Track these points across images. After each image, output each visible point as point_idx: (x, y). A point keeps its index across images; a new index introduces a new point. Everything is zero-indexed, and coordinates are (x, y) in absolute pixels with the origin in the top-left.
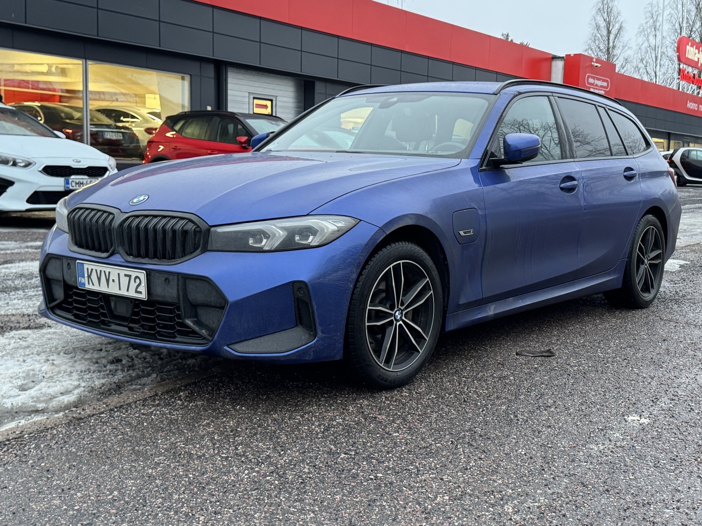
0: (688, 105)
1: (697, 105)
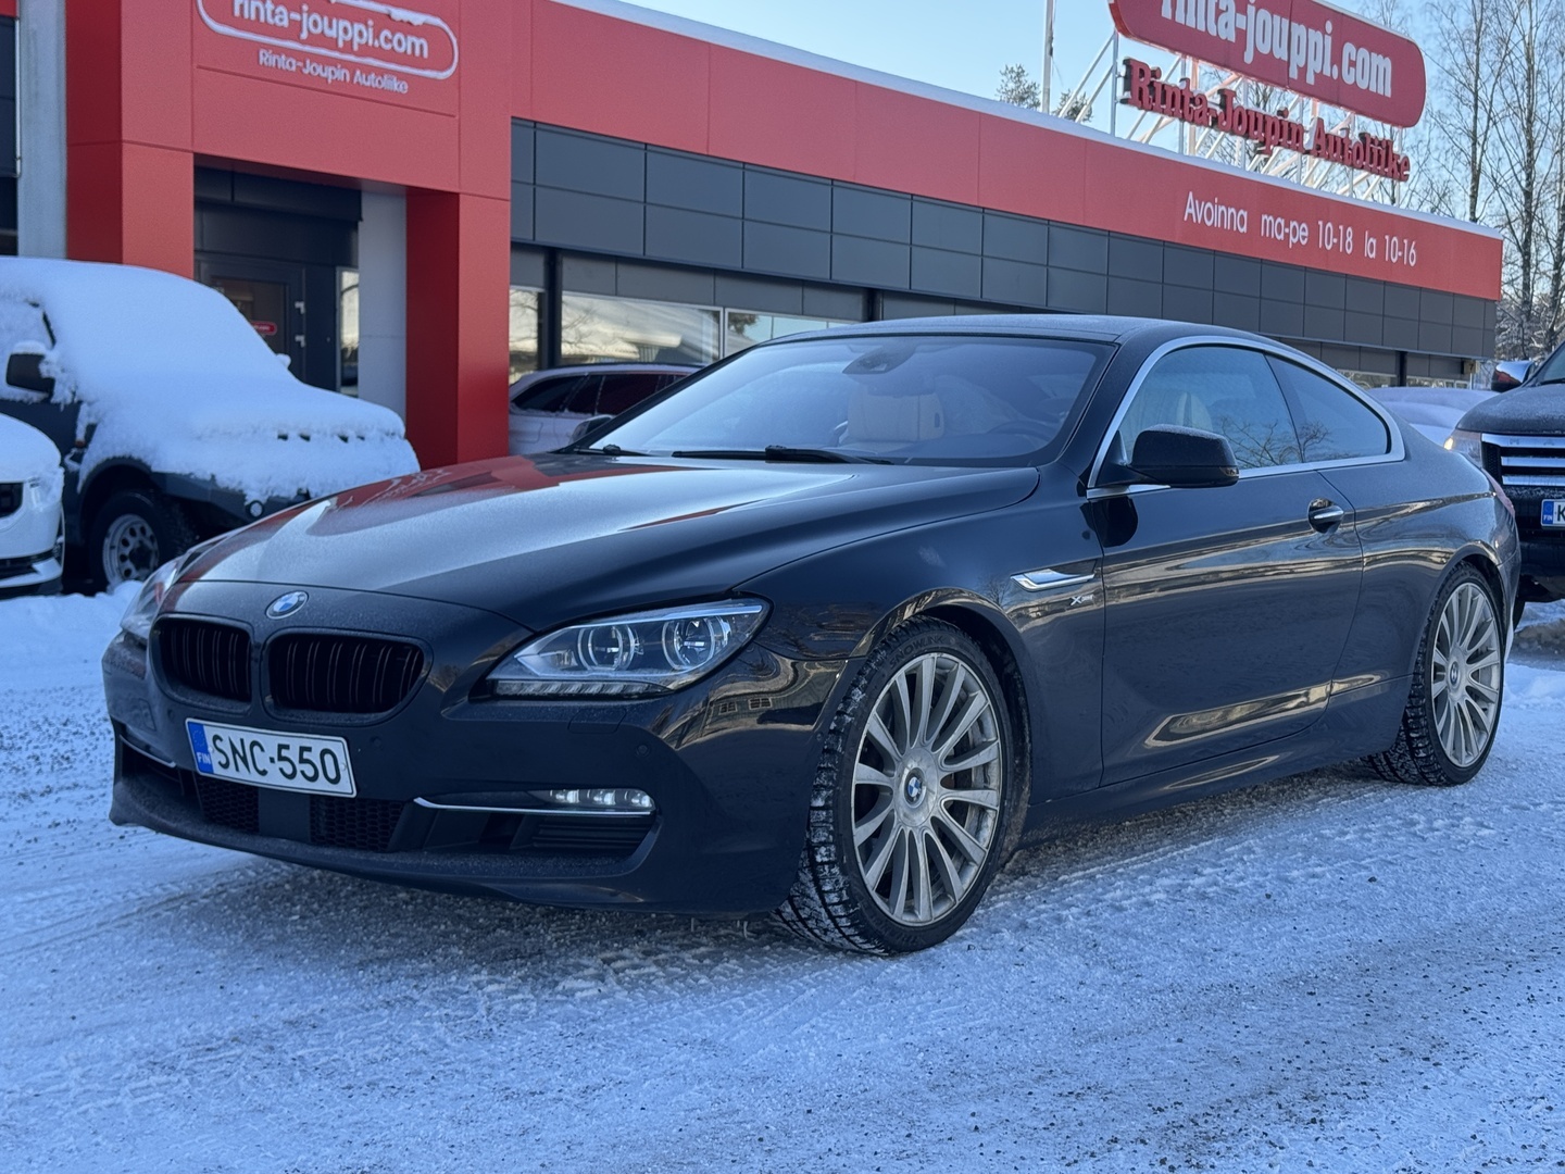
0: (1188, 210)
1: (1241, 212)
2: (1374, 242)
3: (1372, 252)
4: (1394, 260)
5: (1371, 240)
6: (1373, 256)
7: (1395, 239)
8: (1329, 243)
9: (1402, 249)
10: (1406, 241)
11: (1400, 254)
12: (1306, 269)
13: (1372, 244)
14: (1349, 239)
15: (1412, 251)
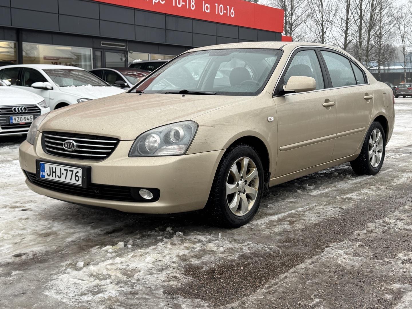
2: (209, 6)
3: (207, 10)
4: (222, 14)
5: (207, 5)
6: (209, 11)
7: (221, 5)
8: (179, 4)
9: (226, 9)
10: (228, 7)
11: (225, 12)
12: (166, 14)
13: (207, 7)
14: (193, 4)
15: (232, 11)
